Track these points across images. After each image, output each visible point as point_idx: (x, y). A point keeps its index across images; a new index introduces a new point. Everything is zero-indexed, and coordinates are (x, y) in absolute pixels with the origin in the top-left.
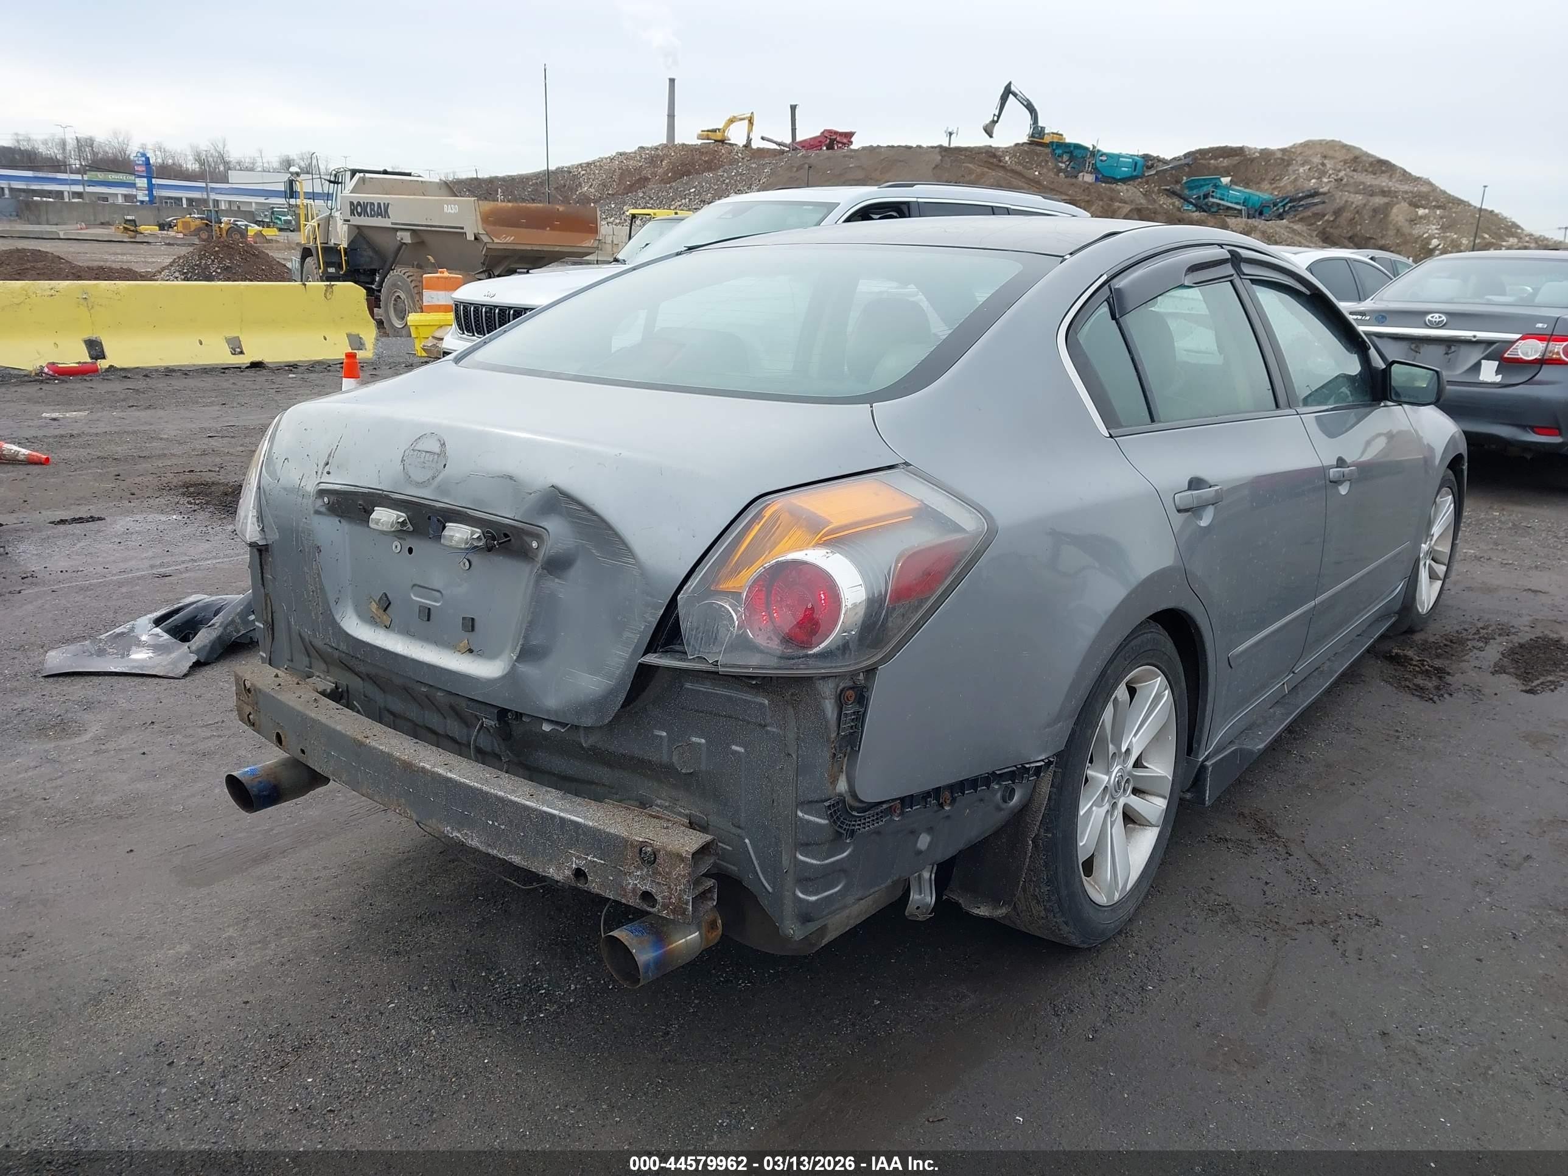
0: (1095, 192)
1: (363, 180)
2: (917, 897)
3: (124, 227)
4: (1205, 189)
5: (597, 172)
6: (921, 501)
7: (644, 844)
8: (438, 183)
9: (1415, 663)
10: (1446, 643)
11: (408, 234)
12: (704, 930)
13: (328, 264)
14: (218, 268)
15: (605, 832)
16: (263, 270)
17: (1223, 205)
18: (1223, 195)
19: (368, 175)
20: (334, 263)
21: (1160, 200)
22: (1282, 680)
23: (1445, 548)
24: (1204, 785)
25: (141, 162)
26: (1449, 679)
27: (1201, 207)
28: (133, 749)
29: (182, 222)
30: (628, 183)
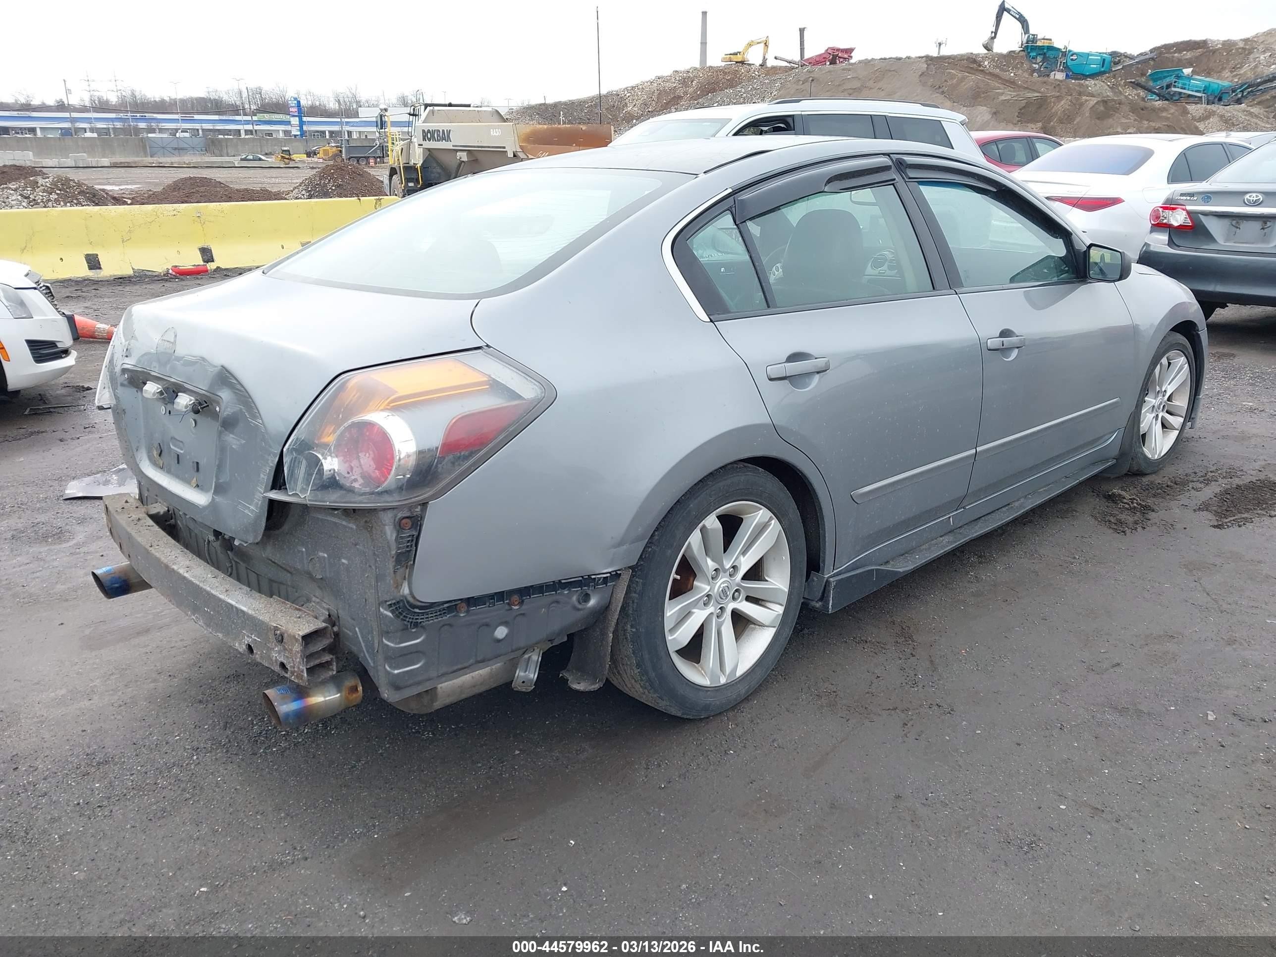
0: (1064, 88)
1: (433, 112)
2: (522, 674)
3: (282, 157)
4: (1167, 80)
5: (640, 93)
6: (490, 376)
7: (276, 628)
8: (491, 111)
9: (1125, 501)
10: (1169, 483)
11: (465, 154)
12: (344, 693)
13: (408, 180)
14: (333, 186)
15: (257, 619)
16: (366, 186)
17: (1185, 94)
18: (1185, 84)
19: (436, 108)
20: (413, 179)
21: (1126, 92)
22: (949, 514)
23: (1182, 402)
24: (828, 596)
25: (294, 105)
26: (1152, 515)
27: (1163, 97)
28: (97, 552)
29: (323, 150)
30: (665, 101)
